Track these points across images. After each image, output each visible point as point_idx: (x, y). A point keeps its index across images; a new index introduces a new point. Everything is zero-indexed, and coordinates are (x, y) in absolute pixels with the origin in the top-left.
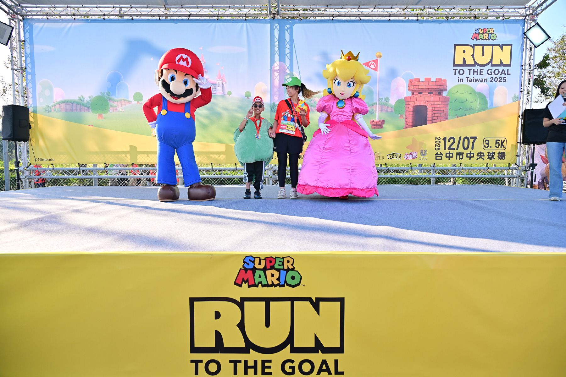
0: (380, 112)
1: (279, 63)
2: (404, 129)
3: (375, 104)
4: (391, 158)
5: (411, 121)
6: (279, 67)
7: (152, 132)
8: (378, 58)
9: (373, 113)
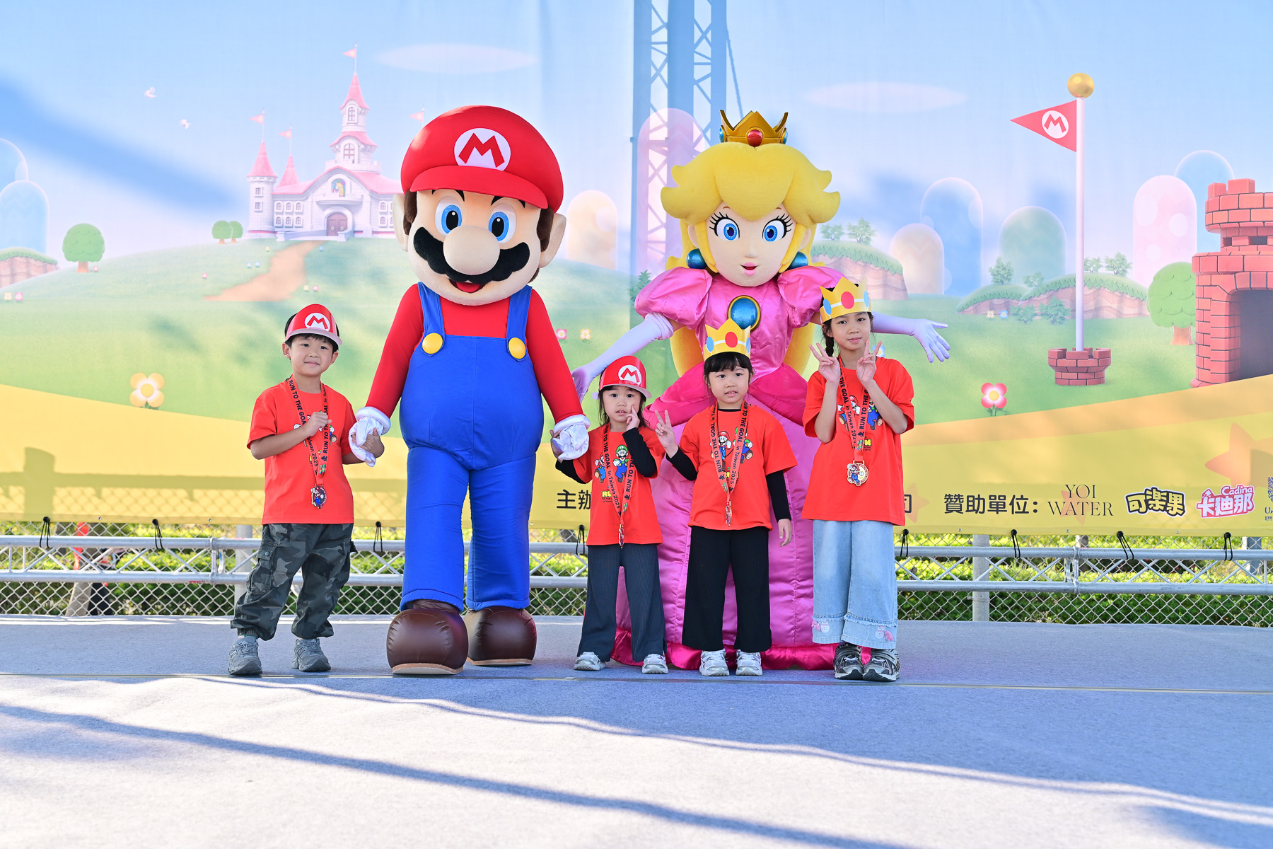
0: (1090, 315)
1: (669, 115)
2: (1194, 387)
3: (1070, 284)
4: (1143, 509)
5: (1224, 356)
6: (670, 132)
7: (135, 390)
8: (1077, 96)
9: (1063, 319)
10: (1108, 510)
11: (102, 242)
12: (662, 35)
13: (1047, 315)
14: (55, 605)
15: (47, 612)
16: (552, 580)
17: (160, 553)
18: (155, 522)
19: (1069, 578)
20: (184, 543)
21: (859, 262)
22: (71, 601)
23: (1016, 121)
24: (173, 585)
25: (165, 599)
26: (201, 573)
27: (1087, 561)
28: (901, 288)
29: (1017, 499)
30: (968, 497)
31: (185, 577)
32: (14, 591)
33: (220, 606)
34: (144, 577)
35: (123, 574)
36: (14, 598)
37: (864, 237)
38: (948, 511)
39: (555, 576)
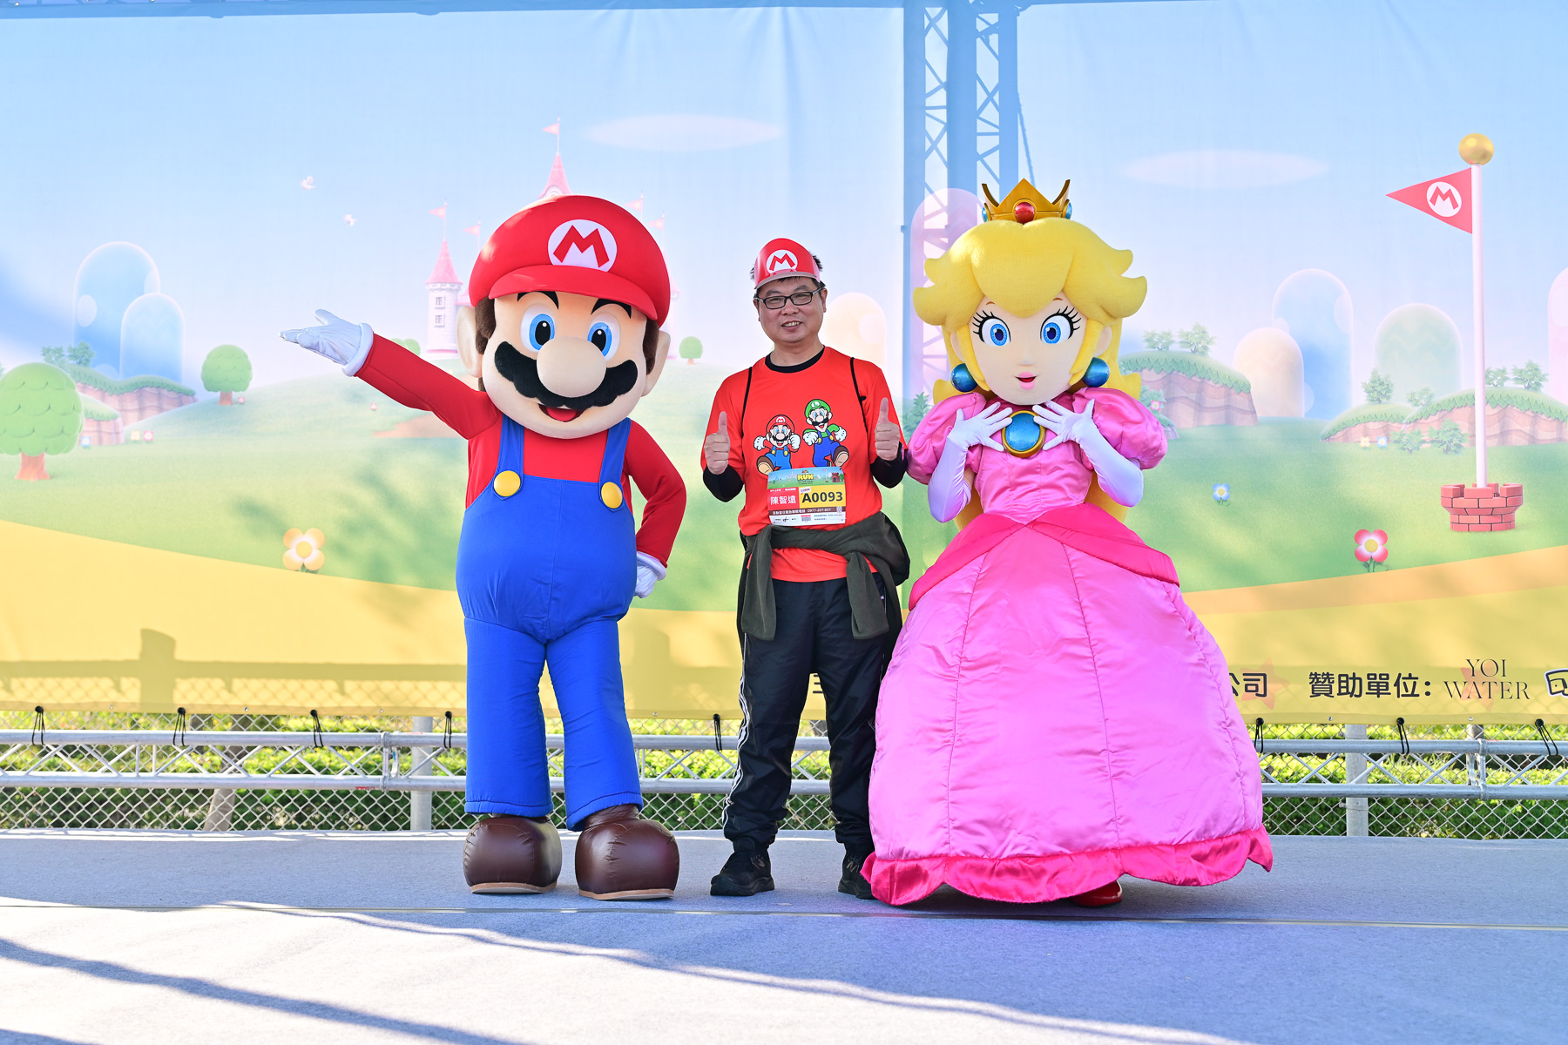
0: (1494, 441)
1: (951, 197)
3: (1468, 401)
4: (1566, 689)
6: (950, 218)
7: (287, 549)
8: (1471, 163)
9: (1459, 446)
10: (1522, 690)
11: (249, 367)
12: (941, 98)
13: (1439, 442)
14: (191, 815)
15: (183, 825)
16: (807, 784)
17: (317, 749)
18: (314, 713)
19: (1474, 779)
20: (349, 739)
21: (1193, 378)
22: (211, 812)
23: (1394, 195)
24: (335, 792)
25: (326, 810)
26: (369, 777)
27: (1495, 757)
28: (1248, 409)
29: (1403, 678)
30: (1340, 676)
31: (350, 782)
32: (142, 799)
33: (393, 818)
34: (300, 782)
35: (274, 778)
36: (142, 808)
37: (1200, 346)
38: (1315, 694)
39: (812, 780)
